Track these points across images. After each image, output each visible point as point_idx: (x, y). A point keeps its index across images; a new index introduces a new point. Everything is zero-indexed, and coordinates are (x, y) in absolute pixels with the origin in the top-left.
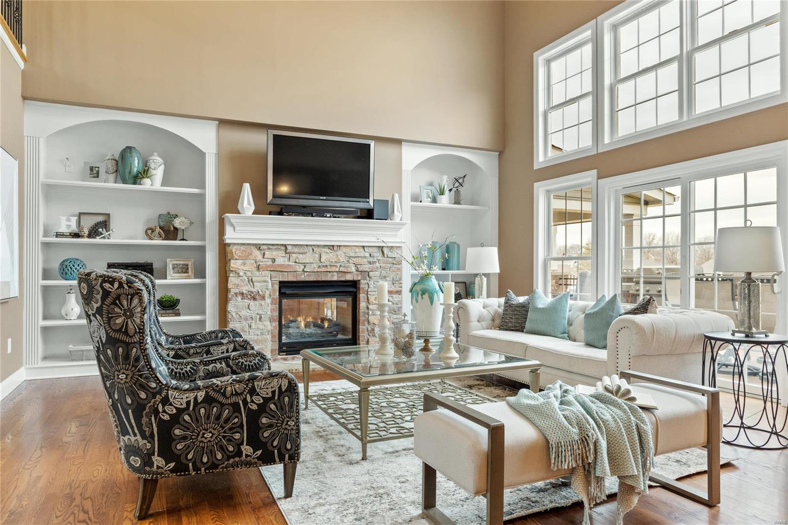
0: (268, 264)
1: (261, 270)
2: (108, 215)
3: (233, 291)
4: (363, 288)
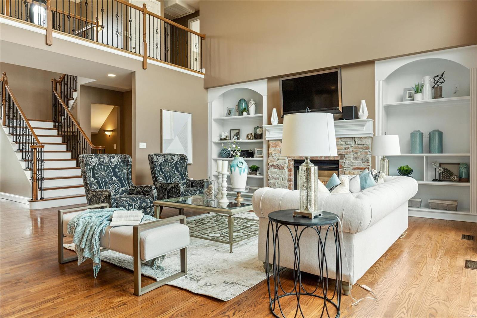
1: (282, 153)
2: (239, 130)
3: (270, 164)
4: (341, 165)
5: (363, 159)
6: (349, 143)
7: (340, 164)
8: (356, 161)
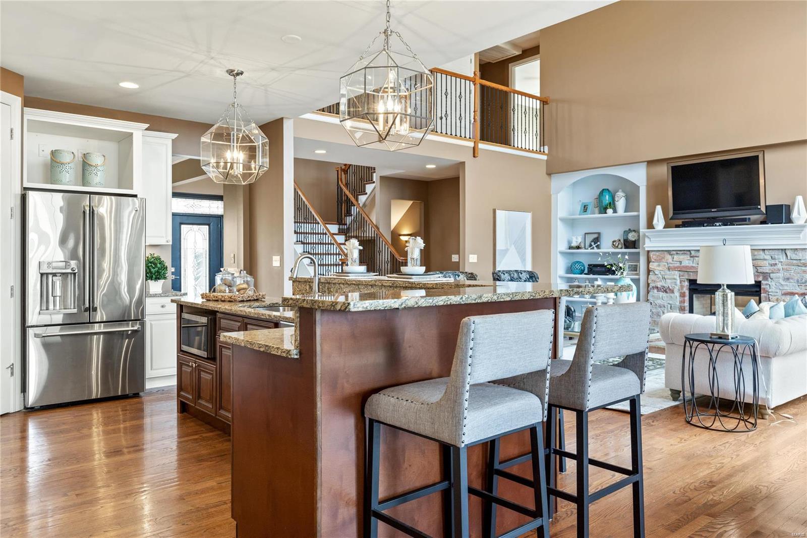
0: (676, 265)
1: (671, 270)
2: (599, 234)
3: (651, 285)
4: (764, 289)
5: (800, 280)
6: (776, 256)
7: (762, 287)
8: (788, 284)
